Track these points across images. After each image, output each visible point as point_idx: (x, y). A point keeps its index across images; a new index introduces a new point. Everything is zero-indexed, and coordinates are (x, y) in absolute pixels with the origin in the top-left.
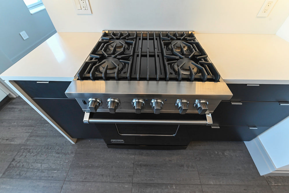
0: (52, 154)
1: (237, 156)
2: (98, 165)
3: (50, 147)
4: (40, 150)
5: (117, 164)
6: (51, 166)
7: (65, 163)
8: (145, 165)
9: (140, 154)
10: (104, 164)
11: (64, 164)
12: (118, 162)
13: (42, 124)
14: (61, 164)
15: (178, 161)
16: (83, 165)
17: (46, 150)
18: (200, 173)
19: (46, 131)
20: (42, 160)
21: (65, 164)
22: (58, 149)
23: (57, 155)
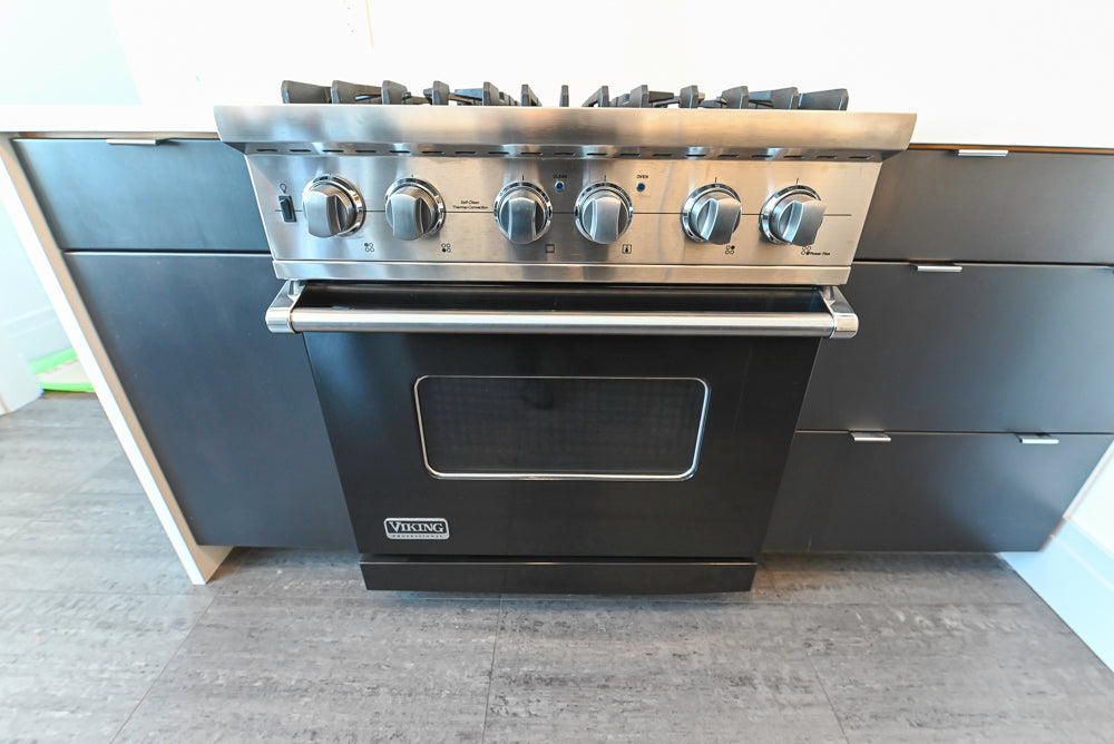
0: (73, 631)
1: (1007, 629)
2: (300, 681)
3: (77, 596)
4: (19, 611)
5: (404, 675)
6: (45, 689)
7: (126, 671)
8: (550, 682)
9: (524, 628)
10: (333, 676)
11: (121, 675)
12: (410, 665)
13: (73, 504)
14: (106, 675)
15: (722, 660)
16: (219, 682)
17: (51, 613)
18: (843, 716)
19: (81, 531)
20: (13, 659)
21: (128, 676)
22: (112, 609)
23: (99, 636)
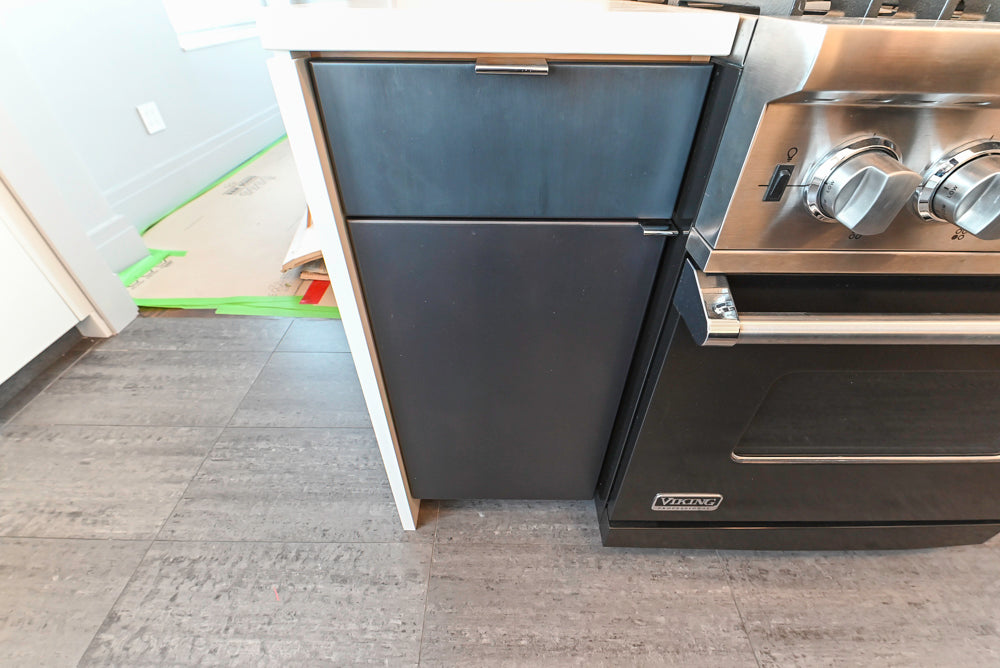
0: (310, 587)
2: (563, 638)
3: (294, 548)
4: (243, 565)
5: (661, 630)
6: (316, 653)
7: (387, 630)
8: (805, 635)
9: (751, 577)
10: (593, 632)
11: (384, 636)
12: (662, 619)
13: (237, 440)
14: (369, 636)
16: (485, 641)
17: (278, 566)
19: (260, 472)
20: (266, 620)
21: (391, 636)
22: (336, 560)
23: (339, 591)
